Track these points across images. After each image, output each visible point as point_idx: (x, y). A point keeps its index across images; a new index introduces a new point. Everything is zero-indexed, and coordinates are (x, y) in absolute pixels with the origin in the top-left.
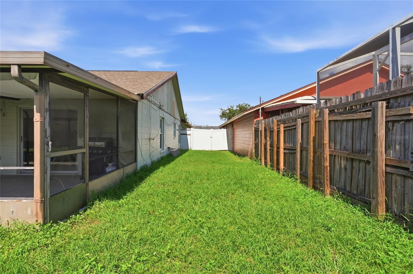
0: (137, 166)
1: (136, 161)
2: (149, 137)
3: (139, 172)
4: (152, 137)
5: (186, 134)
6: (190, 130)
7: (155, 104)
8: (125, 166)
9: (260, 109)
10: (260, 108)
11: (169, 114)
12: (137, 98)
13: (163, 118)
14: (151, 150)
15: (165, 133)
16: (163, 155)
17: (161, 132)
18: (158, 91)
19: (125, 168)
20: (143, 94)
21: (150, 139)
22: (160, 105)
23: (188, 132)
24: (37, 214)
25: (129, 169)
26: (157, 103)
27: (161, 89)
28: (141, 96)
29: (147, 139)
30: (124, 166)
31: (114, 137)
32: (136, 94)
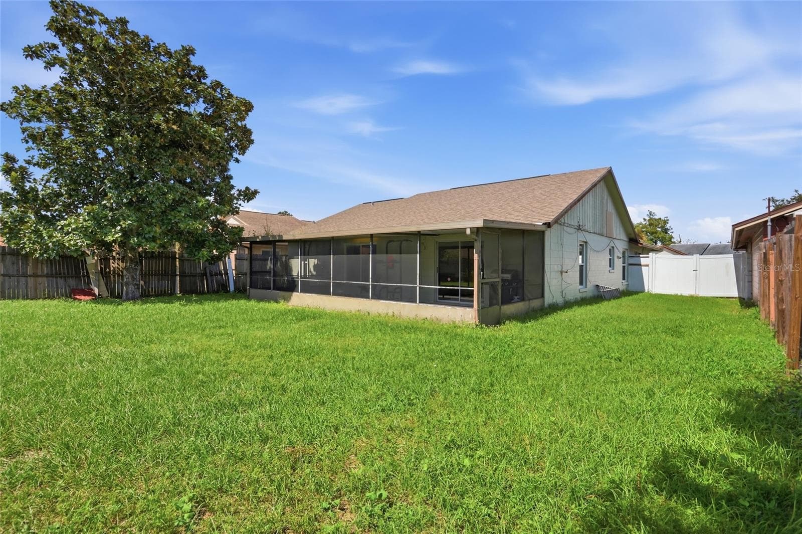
0: (544, 302)
1: (543, 296)
2: (560, 270)
3: (546, 309)
4: (565, 269)
5: (640, 265)
6: (648, 257)
7: (570, 226)
8: (532, 299)
9: (769, 221)
10: (768, 218)
11: (599, 234)
12: (543, 228)
13: (586, 243)
14: (564, 286)
15: (588, 264)
16: (584, 295)
17: (583, 262)
18: (576, 210)
19: (531, 301)
20: (549, 223)
21: (562, 273)
22: (579, 225)
23: (643, 261)
24: (475, 318)
25: (536, 303)
26: (572, 224)
27: (581, 205)
28: (548, 225)
29: (558, 271)
30: (529, 300)
31: (520, 270)
32: (541, 224)
